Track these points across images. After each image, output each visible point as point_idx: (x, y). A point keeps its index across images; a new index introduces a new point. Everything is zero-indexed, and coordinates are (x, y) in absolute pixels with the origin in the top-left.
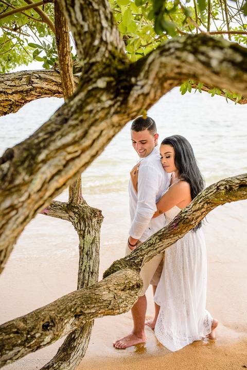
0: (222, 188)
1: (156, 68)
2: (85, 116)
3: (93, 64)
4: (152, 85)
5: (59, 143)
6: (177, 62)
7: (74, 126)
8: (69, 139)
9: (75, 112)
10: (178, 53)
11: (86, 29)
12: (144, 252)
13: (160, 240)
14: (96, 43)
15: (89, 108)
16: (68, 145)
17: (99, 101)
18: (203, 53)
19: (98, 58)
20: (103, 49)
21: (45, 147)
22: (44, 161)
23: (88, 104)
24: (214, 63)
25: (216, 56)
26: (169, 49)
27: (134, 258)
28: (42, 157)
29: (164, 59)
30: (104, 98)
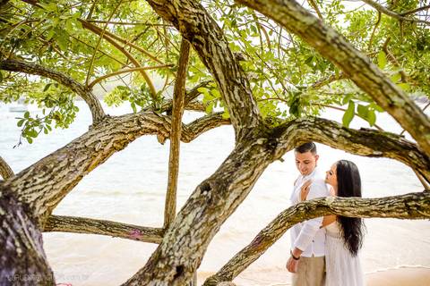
0: (302, 209)
1: (294, 134)
2: (252, 162)
3: (250, 129)
4: (290, 144)
5: (239, 179)
6: (310, 133)
7: (246, 168)
8: (244, 176)
9: (244, 160)
10: (311, 129)
11: (243, 106)
12: (233, 268)
13: (246, 257)
14: (251, 115)
15: (253, 157)
16: (243, 181)
17: (259, 153)
18: (327, 130)
19: (253, 125)
20: (255, 119)
21: (231, 182)
22: (231, 191)
23: (252, 154)
24: (335, 136)
25: (335, 133)
26: (304, 125)
27: (226, 273)
28: (230, 188)
29: (301, 130)
30: (261, 151)
